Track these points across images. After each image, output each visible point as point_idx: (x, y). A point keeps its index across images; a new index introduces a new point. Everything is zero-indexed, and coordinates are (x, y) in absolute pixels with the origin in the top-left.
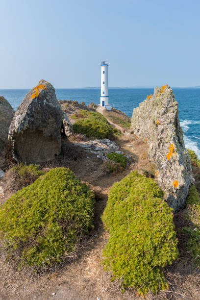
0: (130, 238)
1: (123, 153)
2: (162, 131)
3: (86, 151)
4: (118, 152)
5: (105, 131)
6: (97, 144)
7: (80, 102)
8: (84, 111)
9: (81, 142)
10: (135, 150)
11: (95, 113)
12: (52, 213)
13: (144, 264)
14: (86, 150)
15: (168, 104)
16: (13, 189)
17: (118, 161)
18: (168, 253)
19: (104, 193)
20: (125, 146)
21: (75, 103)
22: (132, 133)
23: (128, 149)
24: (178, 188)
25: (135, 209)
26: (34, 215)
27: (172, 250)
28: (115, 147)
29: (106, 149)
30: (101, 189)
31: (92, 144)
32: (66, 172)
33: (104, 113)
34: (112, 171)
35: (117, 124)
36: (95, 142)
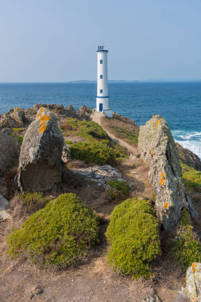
0: (127, 241)
1: (125, 181)
2: (156, 161)
3: (86, 179)
4: (120, 180)
5: (106, 156)
6: (97, 171)
7: (67, 107)
8: (73, 120)
9: (79, 170)
10: (140, 177)
11: (88, 123)
12: (66, 228)
13: (136, 259)
14: (85, 177)
15: (160, 139)
16: (22, 215)
17: (120, 189)
18: (153, 249)
19: (106, 218)
20: (129, 173)
21: (60, 109)
22: (139, 156)
23: (132, 175)
24: (168, 209)
25: (130, 221)
26: (52, 230)
27: (156, 248)
28: (117, 174)
29: (107, 177)
30: (103, 215)
31: (93, 171)
32: (74, 197)
33: (102, 122)
34: (114, 199)
35: (121, 139)
36: (95, 169)
